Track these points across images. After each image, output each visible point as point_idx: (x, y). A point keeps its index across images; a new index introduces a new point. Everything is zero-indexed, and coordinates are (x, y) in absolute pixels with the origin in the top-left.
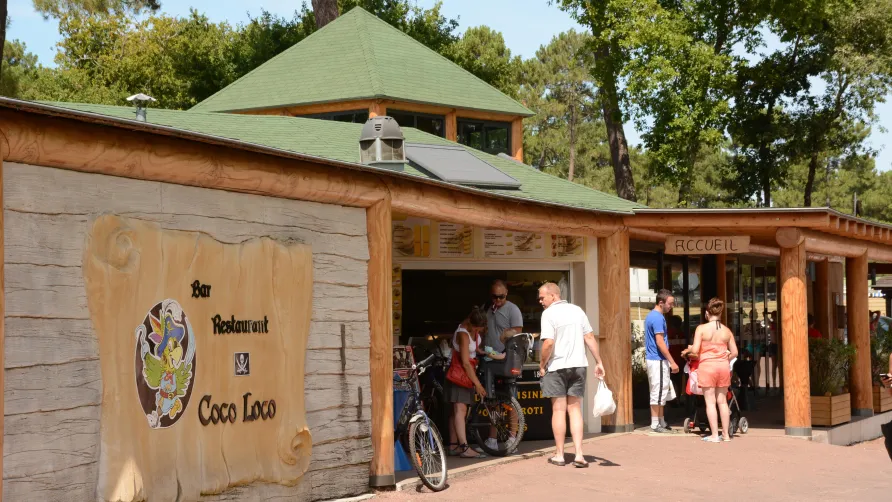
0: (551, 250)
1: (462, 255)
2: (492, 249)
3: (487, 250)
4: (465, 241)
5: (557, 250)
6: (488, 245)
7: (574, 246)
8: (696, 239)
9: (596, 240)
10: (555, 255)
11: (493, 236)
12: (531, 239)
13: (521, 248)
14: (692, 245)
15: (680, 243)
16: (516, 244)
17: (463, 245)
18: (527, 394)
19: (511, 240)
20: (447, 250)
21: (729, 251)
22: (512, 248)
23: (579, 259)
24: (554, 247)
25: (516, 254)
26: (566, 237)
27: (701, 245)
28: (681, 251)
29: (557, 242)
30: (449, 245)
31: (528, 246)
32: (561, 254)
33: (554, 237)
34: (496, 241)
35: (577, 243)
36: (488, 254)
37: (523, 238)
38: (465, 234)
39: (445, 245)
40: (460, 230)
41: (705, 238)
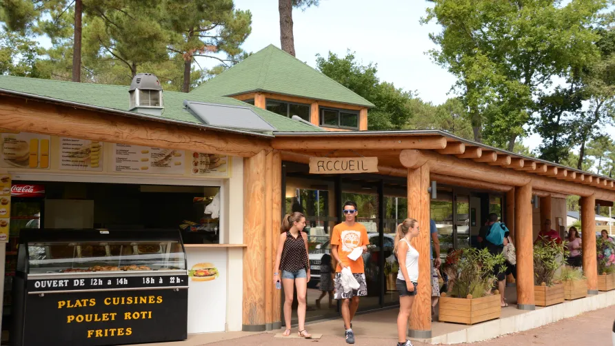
0: (193, 167)
1: (88, 168)
2: (123, 164)
3: (118, 164)
4: (92, 155)
5: (198, 167)
6: (119, 160)
7: (218, 164)
8: (333, 160)
9: (242, 159)
10: (197, 171)
11: (126, 152)
12: (169, 156)
13: (157, 164)
14: (331, 165)
15: (320, 164)
16: (153, 160)
17: (89, 159)
18: (134, 300)
19: (148, 156)
20: (70, 163)
21: (361, 171)
22: (148, 164)
23: (224, 175)
24: (196, 164)
25: (152, 169)
26: (210, 155)
27: (338, 166)
28: (322, 171)
29: (198, 160)
30: (74, 159)
31: (166, 162)
32: (204, 171)
33: (195, 155)
34: (130, 157)
35: (221, 162)
36: (118, 169)
37: (161, 155)
38: (92, 150)
39: (68, 159)
40: (86, 144)
41: (341, 159)
